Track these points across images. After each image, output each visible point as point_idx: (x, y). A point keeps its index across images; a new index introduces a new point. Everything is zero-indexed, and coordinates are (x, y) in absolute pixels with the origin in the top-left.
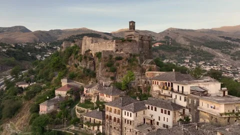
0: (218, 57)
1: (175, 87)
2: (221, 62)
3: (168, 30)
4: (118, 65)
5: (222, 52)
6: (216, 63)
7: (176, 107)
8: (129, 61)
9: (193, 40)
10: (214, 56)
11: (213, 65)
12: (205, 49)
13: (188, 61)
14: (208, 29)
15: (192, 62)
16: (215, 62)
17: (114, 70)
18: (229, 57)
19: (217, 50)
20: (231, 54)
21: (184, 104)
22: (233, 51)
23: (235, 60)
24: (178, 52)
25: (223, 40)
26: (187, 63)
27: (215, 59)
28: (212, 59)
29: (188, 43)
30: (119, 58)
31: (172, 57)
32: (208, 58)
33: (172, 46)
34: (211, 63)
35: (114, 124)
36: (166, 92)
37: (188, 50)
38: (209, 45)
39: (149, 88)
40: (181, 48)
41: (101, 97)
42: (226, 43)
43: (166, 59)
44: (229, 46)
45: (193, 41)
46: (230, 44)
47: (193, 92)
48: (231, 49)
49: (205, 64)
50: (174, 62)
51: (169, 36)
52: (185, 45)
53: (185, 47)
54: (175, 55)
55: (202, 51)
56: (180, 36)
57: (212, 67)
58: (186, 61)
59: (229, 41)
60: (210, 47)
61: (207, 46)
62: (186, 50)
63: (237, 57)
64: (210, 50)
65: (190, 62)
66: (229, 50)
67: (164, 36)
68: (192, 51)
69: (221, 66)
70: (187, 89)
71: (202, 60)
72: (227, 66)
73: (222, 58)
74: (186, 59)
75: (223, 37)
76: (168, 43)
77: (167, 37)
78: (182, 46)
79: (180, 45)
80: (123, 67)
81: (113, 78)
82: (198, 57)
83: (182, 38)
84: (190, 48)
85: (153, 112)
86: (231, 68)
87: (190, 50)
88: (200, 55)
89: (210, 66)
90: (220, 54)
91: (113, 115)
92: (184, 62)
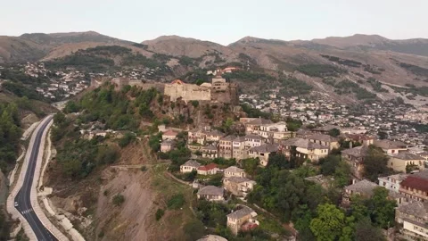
0: (318, 89)
1: (262, 128)
2: (321, 97)
3: (243, 41)
4: (214, 112)
5: (323, 81)
6: (314, 99)
7: (263, 138)
8: (224, 109)
9: (282, 60)
10: (311, 88)
11: (309, 102)
12: (300, 76)
13: (275, 97)
14: (307, 42)
15: (280, 98)
16: (312, 97)
17: (211, 117)
18: (333, 89)
19: (317, 78)
20: (335, 84)
21: (266, 137)
22: (338, 80)
23: (340, 94)
24: (260, 81)
25: (326, 61)
26: (273, 99)
27: (313, 93)
28: (309, 93)
29: (275, 67)
30: (215, 107)
31: (251, 90)
32: (303, 91)
33: (252, 72)
34: (307, 99)
35: (226, 151)
36: (256, 132)
37: (274, 79)
38: (306, 70)
39: (244, 130)
40: (264, 76)
41: (207, 138)
42: (330, 67)
43: (243, 93)
44: (333, 71)
45: (283, 63)
46: (335, 69)
47: (271, 130)
48: (336, 76)
49: (299, 101)
50: (255, 98)
51: (245, 52)
52: (269, 70)
53: (270, 73)
54: (255, 88)
55: (295, 80)
56: (263, 53)
57: (308, 105)
58: (272, 96)
59: (334, 63)
60: (306, 74)
61: (304, 72)
62: (272, 79)
63: (343, 90)
64: (307, 79)
65: (278, 97)
66: (334, 78)
67: (237, 54)
68: (281, 81)
69: (320, 103)
70: (268, 129)
71: (294, 95)
72: (328, 103)
73: (323, 92)
74: (271, 93)
75: (327, 57)
76: (246, 67)
77: (242, 56)
78: (266, 72)
79: (263, 70)
80: (219, 115)
81: (211, 124)
82: (289, 90)
83: (266, 58)
84: (277, 75)
85: (250, 142)
86: (334, 106)
87: (278, 78)
88: (292, 87)
89: (305, 103)
90: (320, 85)
91: (226, 146)
92: (269, 99)
